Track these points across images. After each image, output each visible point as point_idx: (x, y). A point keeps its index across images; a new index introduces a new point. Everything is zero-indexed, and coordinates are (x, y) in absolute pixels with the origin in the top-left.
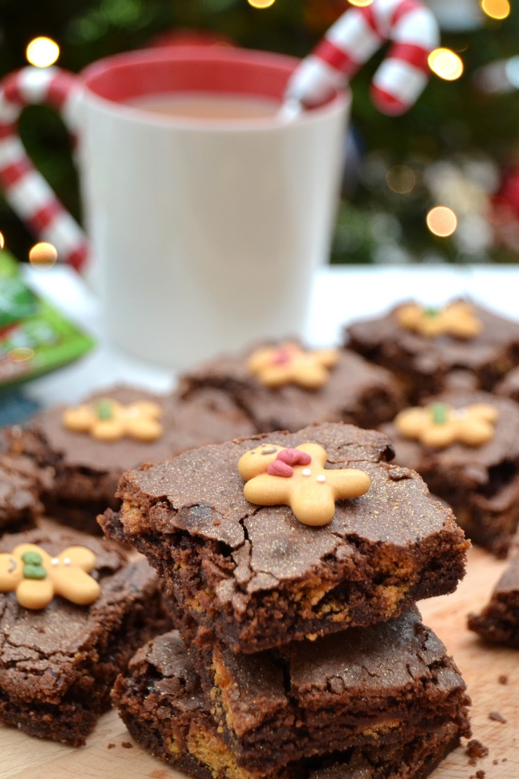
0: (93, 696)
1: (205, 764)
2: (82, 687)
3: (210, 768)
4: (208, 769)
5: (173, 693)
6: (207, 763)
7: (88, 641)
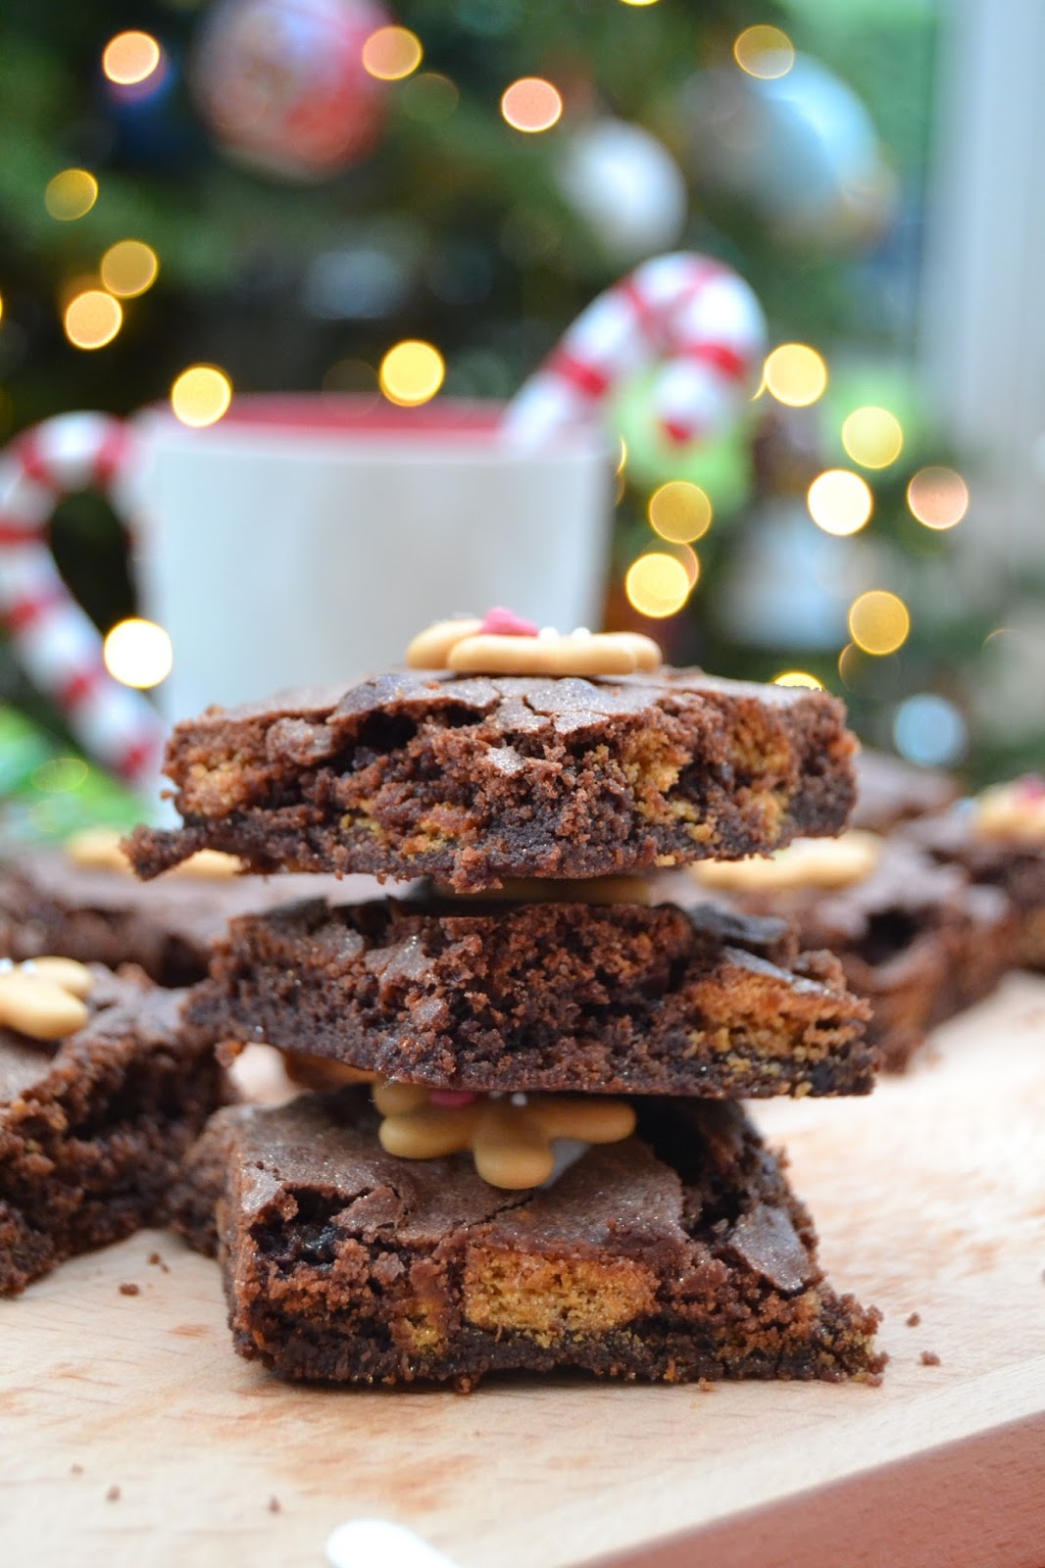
0: (51, 1203)
1: (514, 1330)
2: (24, 1175)
3: (528, 1333)
4: (521, 1337)
5: (389, 1221)
6: (518, 1326)
7: (45, 1084)
